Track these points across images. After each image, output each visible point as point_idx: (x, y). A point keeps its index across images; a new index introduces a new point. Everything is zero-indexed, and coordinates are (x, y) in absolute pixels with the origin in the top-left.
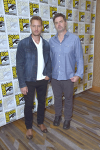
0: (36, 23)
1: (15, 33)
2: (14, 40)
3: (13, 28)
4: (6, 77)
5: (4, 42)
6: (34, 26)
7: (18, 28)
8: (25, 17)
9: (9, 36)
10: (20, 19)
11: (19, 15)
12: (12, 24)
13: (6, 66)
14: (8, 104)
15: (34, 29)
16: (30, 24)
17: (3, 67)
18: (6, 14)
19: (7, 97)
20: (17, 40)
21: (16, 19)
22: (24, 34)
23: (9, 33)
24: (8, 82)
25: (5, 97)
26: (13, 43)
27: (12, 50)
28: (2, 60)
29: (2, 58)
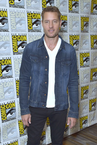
0: (51, 16)
1: (21, 33)
2: (19, 43)
3: (18, 25)
4: (7, 94)
5: (6, 45)
6: (47, 22)
7: (25, 26)
8: (36, 11)
9: (14, 36)
10: (29, 14)
11: (27, 8)
12: (17, 20)
13: (7, 80)
14: (8, 133)
15: (47, 26)
16: (41, 20)
17: (3, 80)
18: (10, 6)
19: (8, 123)
20: (23, 43)
21: (23, 13)
22: (33, 33)
23: (14, 33)
24: (9, 101)
25: (5, 123)
26: (19, 46)
27: (16, 56)
28: (3, 71)
29: (3, 67)
